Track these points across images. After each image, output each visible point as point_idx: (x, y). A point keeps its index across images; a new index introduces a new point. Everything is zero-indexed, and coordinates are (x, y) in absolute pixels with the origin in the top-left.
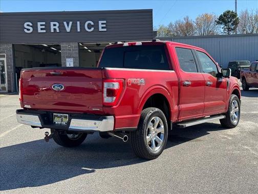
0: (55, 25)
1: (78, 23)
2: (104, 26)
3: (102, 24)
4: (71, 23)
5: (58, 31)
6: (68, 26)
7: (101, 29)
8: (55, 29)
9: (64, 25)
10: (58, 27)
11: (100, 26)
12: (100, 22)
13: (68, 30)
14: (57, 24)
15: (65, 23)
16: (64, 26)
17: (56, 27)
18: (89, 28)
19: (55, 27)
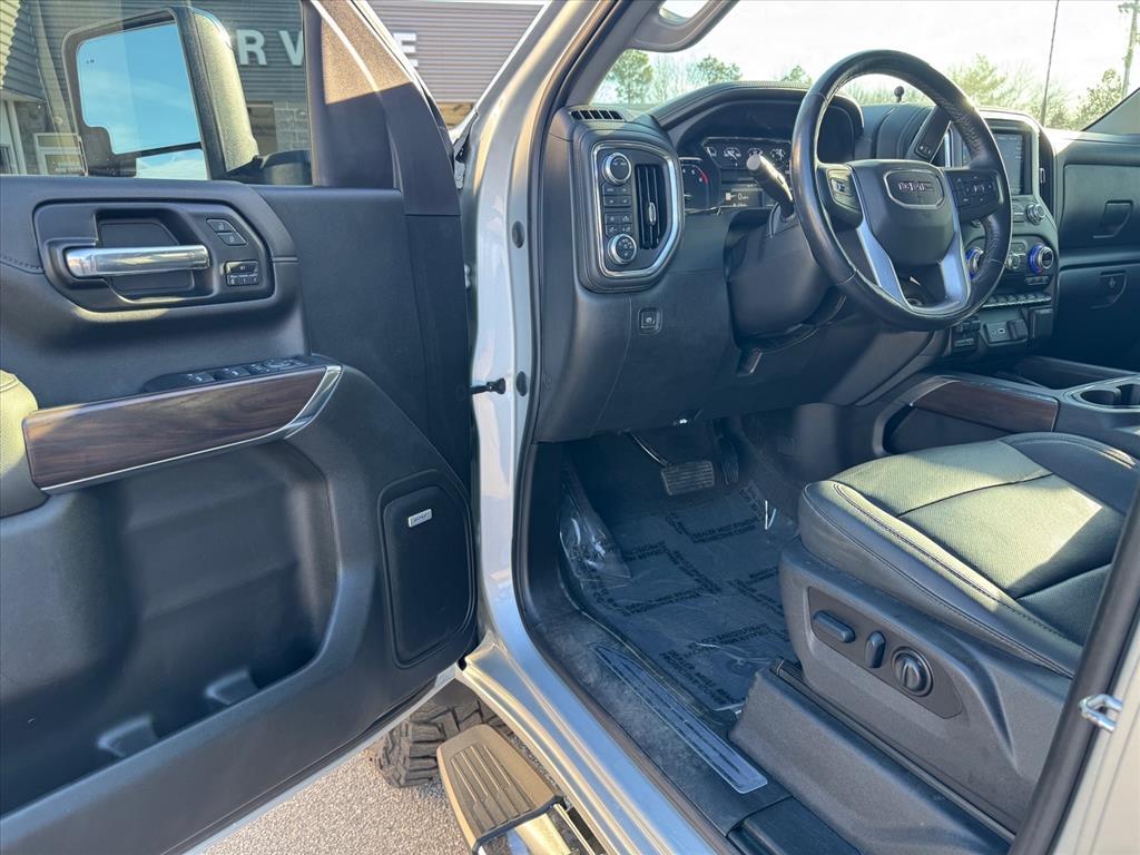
0: (251, 41)
2: (411, 49)
3: (405, 43)
5: (262, 60)
6: (295, 43)
8: (252, 55)
9: (281, 42)
10: (264, 48)
13: (296, 57)
14: (260, 39)
15: (285, 35)
16: (283, 47)
17: (257, 48)
19: (251, 48)
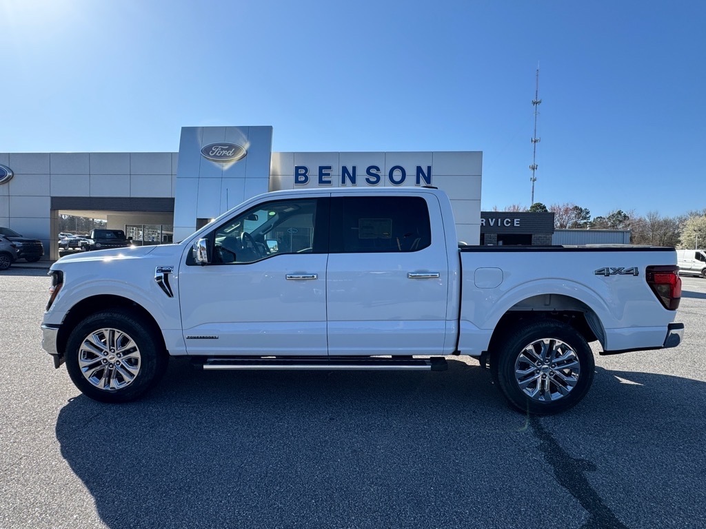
1: (499, 220)
2: (518, 222)
4: (494, 220)
7: (515, 225)
11: (515, 222)
12: (515, 220)
13: (492, 224)
14: (484, 220)
15: (490, 220)
17: (483, 222)
18: (507, 224)
